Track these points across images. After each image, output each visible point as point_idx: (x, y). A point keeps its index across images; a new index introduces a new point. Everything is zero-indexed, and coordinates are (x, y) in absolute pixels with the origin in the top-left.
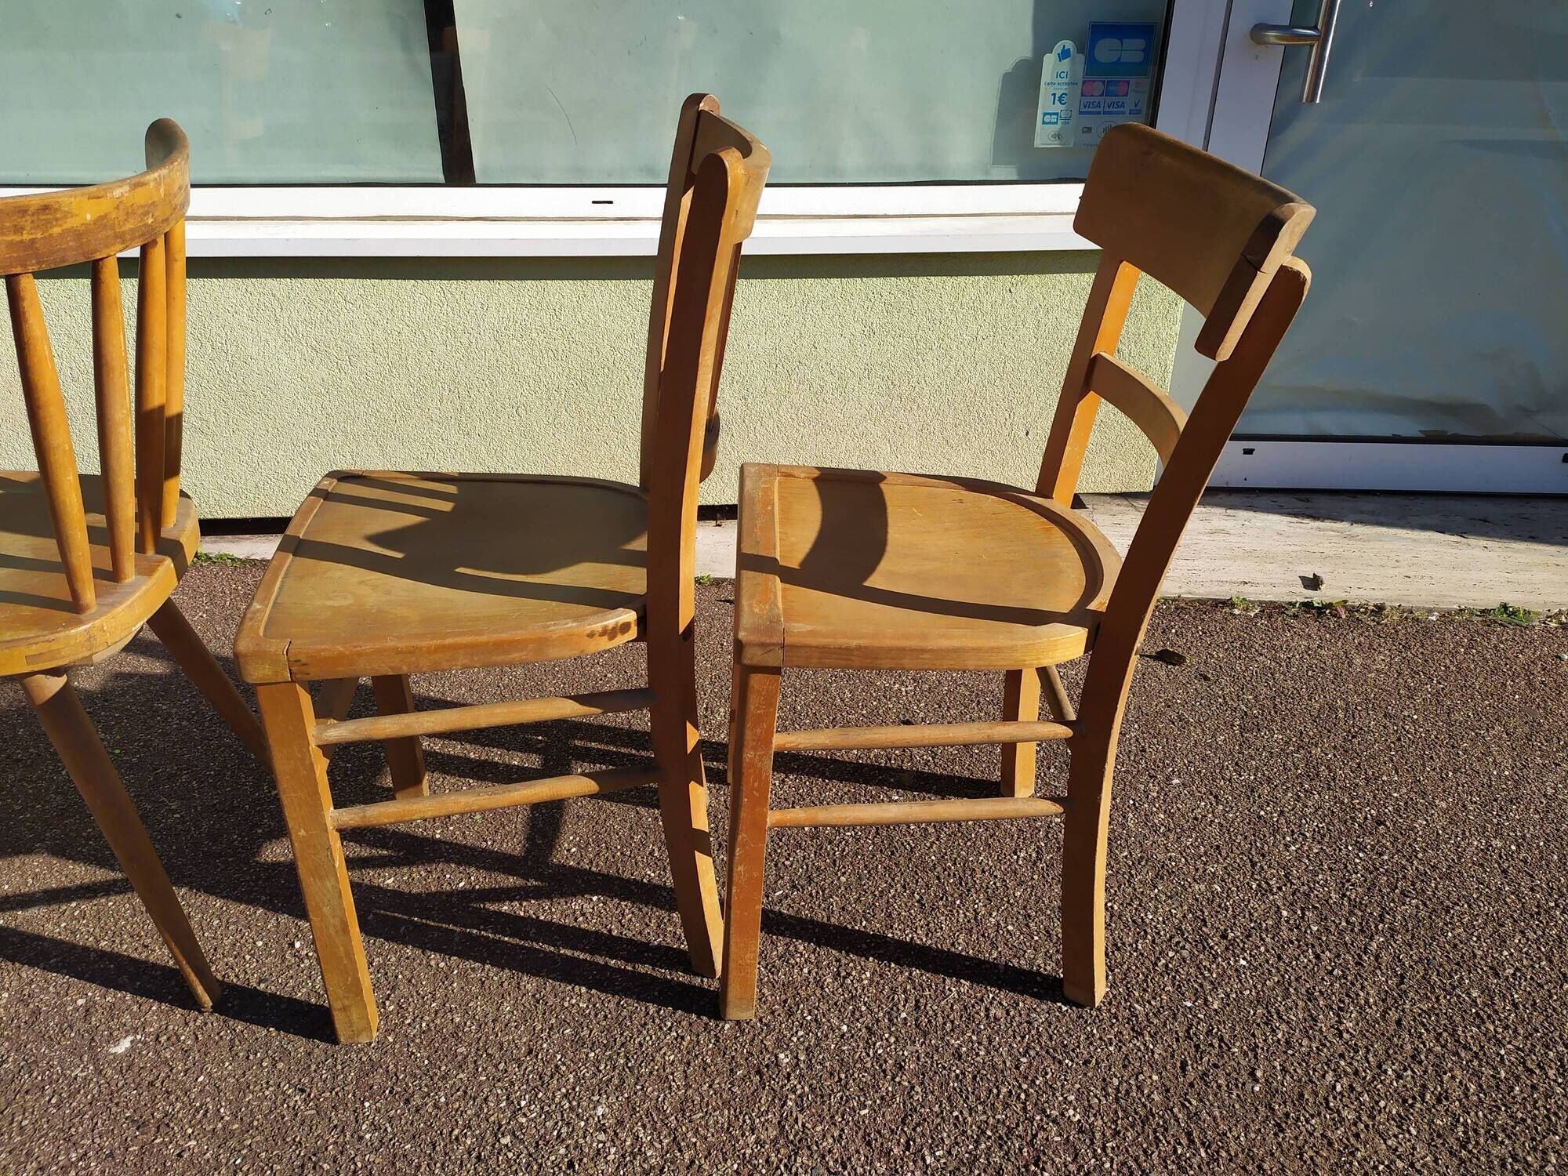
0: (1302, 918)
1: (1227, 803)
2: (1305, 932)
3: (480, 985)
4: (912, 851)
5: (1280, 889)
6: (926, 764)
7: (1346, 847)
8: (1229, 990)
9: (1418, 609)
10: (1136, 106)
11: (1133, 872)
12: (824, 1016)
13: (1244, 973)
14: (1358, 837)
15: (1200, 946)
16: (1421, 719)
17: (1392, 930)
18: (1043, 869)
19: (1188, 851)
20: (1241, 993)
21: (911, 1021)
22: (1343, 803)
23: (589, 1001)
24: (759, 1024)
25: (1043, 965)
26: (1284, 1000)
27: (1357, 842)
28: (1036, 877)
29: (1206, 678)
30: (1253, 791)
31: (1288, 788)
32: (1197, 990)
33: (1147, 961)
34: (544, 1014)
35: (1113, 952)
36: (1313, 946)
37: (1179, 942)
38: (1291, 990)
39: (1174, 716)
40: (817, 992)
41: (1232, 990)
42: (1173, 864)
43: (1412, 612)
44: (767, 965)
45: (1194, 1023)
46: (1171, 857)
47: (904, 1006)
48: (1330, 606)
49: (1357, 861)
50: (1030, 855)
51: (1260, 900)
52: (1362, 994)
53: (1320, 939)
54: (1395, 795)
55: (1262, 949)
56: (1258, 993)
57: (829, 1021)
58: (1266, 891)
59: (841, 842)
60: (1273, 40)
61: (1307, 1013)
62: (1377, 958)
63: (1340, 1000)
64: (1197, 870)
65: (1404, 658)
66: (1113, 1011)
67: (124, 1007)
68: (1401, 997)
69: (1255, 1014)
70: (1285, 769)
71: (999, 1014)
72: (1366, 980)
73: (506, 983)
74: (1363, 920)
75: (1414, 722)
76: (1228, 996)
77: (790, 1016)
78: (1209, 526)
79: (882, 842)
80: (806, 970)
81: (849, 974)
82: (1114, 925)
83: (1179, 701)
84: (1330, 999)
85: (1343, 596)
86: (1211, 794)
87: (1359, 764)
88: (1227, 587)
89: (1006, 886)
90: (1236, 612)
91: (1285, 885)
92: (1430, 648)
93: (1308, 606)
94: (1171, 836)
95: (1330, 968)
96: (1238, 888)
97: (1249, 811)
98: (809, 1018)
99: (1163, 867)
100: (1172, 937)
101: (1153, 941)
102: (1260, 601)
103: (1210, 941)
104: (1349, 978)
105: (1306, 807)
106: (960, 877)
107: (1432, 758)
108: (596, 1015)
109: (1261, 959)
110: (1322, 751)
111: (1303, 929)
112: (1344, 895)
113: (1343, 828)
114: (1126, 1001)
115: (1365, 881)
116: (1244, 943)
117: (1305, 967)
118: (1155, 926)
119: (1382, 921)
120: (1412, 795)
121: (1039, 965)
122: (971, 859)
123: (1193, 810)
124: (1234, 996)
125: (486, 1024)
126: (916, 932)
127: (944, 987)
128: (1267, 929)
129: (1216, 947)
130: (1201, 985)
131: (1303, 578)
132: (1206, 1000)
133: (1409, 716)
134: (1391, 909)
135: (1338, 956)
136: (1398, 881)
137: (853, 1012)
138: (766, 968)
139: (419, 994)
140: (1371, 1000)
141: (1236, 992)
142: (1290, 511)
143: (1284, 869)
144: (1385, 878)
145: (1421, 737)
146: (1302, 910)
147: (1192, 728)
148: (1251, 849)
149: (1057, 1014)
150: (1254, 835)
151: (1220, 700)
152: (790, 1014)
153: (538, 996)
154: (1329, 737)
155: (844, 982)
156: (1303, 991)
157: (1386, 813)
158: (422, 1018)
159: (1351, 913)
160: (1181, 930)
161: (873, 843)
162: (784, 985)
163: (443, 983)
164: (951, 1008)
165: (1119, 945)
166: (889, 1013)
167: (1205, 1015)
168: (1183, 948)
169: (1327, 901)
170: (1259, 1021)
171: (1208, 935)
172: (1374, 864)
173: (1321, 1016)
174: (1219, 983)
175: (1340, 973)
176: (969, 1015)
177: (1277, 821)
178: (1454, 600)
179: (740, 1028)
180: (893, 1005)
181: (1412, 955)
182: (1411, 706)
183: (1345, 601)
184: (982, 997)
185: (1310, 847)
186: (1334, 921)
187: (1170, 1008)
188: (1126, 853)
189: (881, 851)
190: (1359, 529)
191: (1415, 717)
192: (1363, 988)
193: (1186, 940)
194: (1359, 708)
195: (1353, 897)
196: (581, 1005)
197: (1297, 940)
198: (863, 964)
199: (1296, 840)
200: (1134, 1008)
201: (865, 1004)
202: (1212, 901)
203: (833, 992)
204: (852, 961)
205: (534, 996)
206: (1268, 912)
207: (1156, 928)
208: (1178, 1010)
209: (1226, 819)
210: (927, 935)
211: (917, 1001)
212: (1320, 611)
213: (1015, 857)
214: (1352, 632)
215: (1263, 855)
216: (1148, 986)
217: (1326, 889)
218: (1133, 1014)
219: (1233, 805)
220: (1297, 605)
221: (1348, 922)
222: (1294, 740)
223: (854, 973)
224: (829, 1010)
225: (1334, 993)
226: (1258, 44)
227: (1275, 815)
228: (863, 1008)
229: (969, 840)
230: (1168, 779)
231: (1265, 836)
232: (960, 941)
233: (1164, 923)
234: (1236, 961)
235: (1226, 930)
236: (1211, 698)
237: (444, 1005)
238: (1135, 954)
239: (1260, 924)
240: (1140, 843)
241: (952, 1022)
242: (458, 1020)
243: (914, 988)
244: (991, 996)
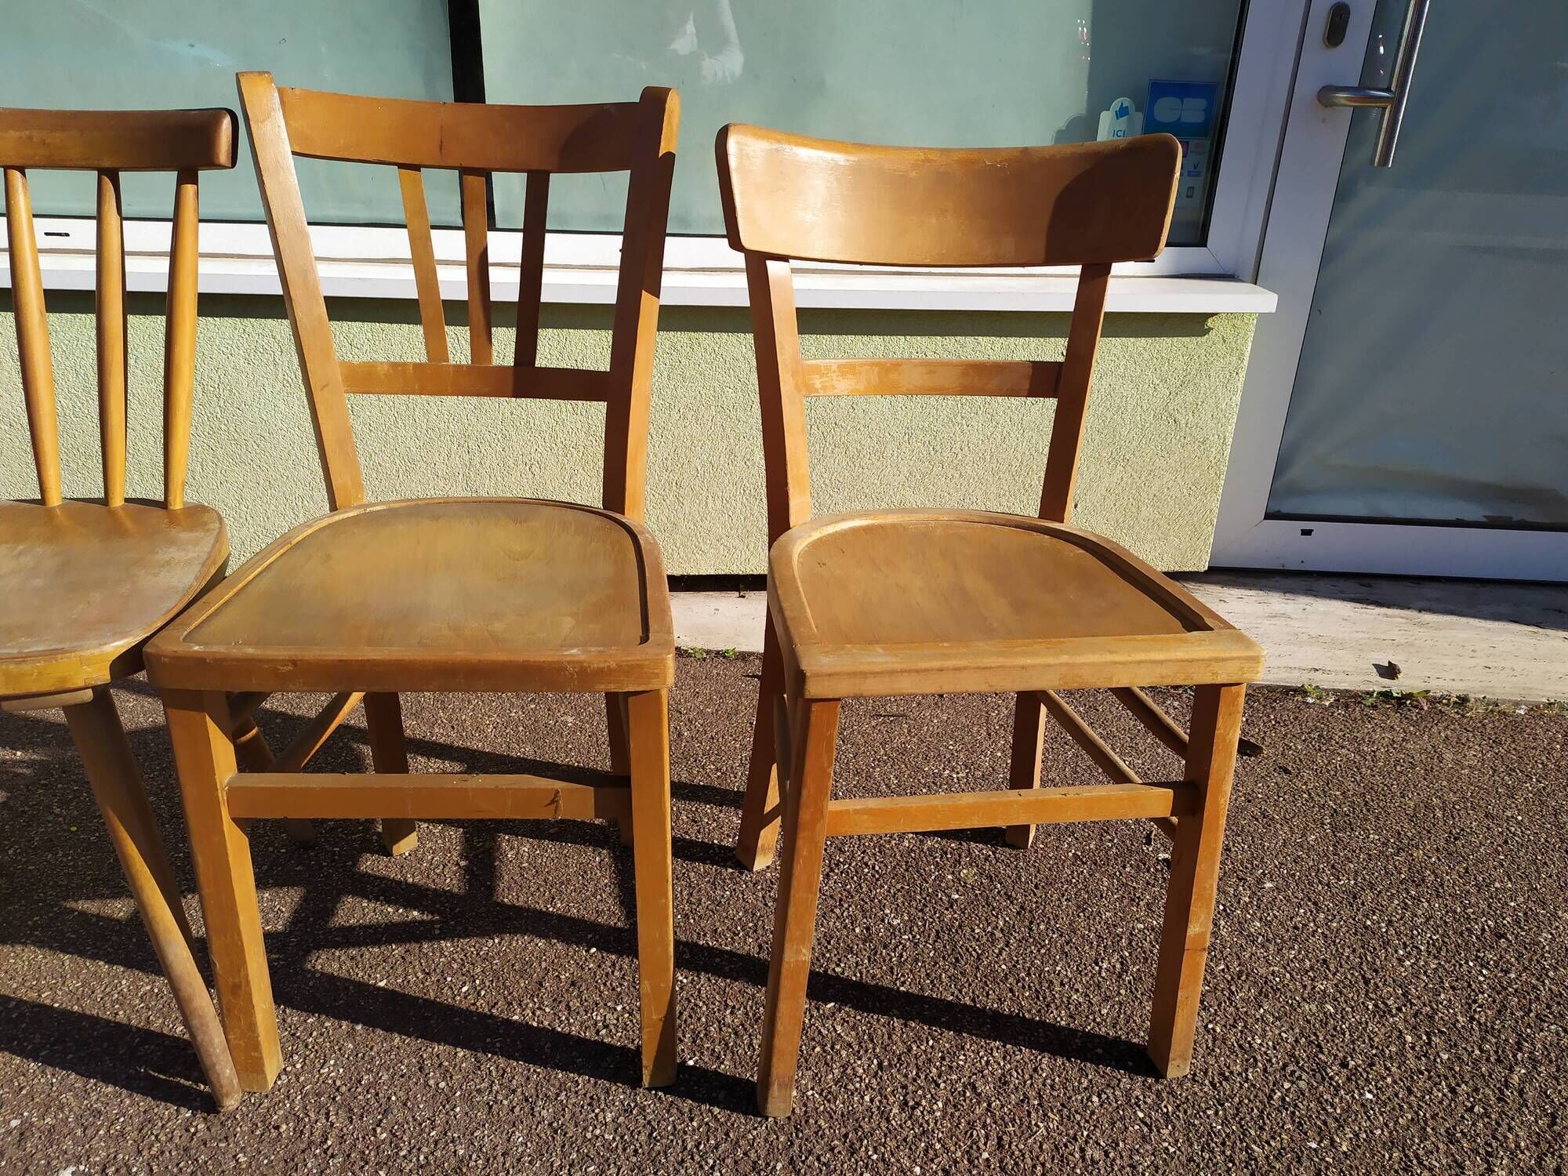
0: (1429, 1044)
1: (1328, 910)
2: (1435, 1060)
3: (487, 1109)
4: (979, 958)
5: (1399, 1009)
6: (986, 859)
7: (1467, 962)
8: (1357, 1128)
9: (1504, 702)
10: (1195, 168)
11: (1233, 988)
12: (893, 1155)
13: (1372, 1109)
14: (1478, 951)
15: (1318, 1075)
16: (1526, 820)
17: (1533, 1059)
18: (1130, 982)
19: (1292, 965)
20: (1371, 1132)
21: (995, 1163)
22: (1455, 912)
23: (615, 1132)
24: (816, 1164)
25: (1141, 1097)
26: (1421, 1142)
27: (1477, 957)
28: (1123, 992)
29: (1286, 771)
30: (1355, 898)
31: (1393, 894)
32: (1320, 1128)
33: (1260, 1094)
34: (563, 1147)
35: (1221, 1083)
36: (1446, 1078)
37: (1293, 1072)
38: (1428, 1129)
39: (1257, 812)
40: (882, 1125)
41: (1360, 1129)
42: (1277, 979)
43: (1497, 705)
44: (822, 1090)
45: (1323, 1168)
46: (1273, 972)
47: (985, 1144)
48: (1410, 696)
49: (1482, 979)
50: (1114, 966)
51: (1378, 1022)
52: (1511, 1136)
53: (1451, 1069)
54: (1512, 904)
55: (1389, 1080)
56: (1391, 1133)
57: (898, 1161)
58: (1384, 1012)
59: (897, 946)
60: (1343, 102)
61: (1451, 1158)
62: (1521, 1092)
63: (1486, 1143)
64: (1305, 987)
65: (1497, 754)
66: (1228, 1153)
67: (66, 1131)
68: (1555, 1140)
69: (1390, 1158)
70: (1387, 873)
71: (1097, 1156)
72: (1513, 1119)
73: (517, 1109)
74: (1498, 1048)
75: (1519, 823)
76: (1357, 1135)
77: (852, 1155)
78: (1268, 610)
79: (945, 947)
80: (867, 1098)
81: (918, 1104)
82: (1218, 1051)
83: (1260, 796)
84: (1475, 1141)
85: (1424, 687)
86: (1310, 900)
87: (1466, 869)
88: (1296, 674)
89: (1089, 1002)
90: (1310, 700)
91: (1405, 1006)
92: (1522, 744)
93: (1386, 696)
94: (1271, 948)
95: (1469, 1105)
96: (1352, 1008)
97: (1354, 920)
98: (875, 1157)
99: (1266, 983)
100: (1285, 1066)
101: (1265, 1070)
102: (1334, 690)
103: (1329, 1070)
104: (1493, 1116)
105: (1416, 916)
106: (1036, 989)
107: (1545, 863)
108: (624, 1150)
109: (1389, 1092)
110: (1424, 853)
111: (1432, 1057)
112: (1472, 1018)
113: (1459, 941)
114: (1241, 1141)
115: (1494, 1002)
116: (1368, 1073)
117: (1441, 1102)
118: (1265, 1053)
119: (1520, 1049)
120: (1531, 904)
121: (1137, 1097)
122: (1046, 969)
123: (1292, 918)
124: (1364, 1136)
125: (495, 1158)
126: (991, 1054)
127: (1030, 1122)
128: (1391, 1057)
129: (1337, 1078)
130: (1325, 1123)
131: (1377, 666)
132: (1332, 1141)
133: (1512, 817)
134: (1529, 1036)
135: (1476, 1090)
136: (1530, 1003)
137: (926, 1151)
138: (821, 1094)
139: (415, 1120)
140: (1522, 1144)
141: (1366, 1132)
142: (1353, 596)
143: (1400, 987)
144: (1516, 1000)
145: (1529, 840)
146: (1428, 1034)
147: (1278, 826)
148: (1362, 964)
149: (1164, 1156)
150: (1363, 948)
151: (1305, 795)
152: (853, 1151)
153: (555, 1125)
154: (1429, 838)
155: (912, 1114)
156: (1442, 1131)
157: (1504, 925)
158: (419, 1149)
159: (1483, 1039)
160: (1295, 1057)
161: (934, 949)
162: (843, 1115)
163: (444, 1107)
164: (1041, 1147)
165: (1227, 1074)
166: (968, 1152)
167: (1333, 1158)
168: (1300, 1078)
169: (1454, 1025)
170: (1396, 1167)
171: (1326, 1063)
172: (1500, 983)
173: (1467, 1163)
174: (1344, 1120)
175: (1482, 1110)
176: (1062, 1156)
177: (1386, 932)
178: (1541, 693)
179: (794, 1167)
180: (972, 1143)
181: (1560, 1092)
182: (1513, 805)
183: (1427, 692)
184: (1075, 1135)
185: (1426, 962)
186: (1465, 1049)
187: (1293, 1150)
188: (1222, 967)
189: (944, 957)
190: (1427, 617)
191: (1520, 818)
192: (1510, 1129)
193: (1301, 1068)
194: (1457, 807)
195: (1483, 1020)
196: (606, 1136)
197: (1426, 1070)
198: (933, 1091)
199: (1410, 953)
200: (1252, 1149)
201: (939, 1141)
202: (1326, 1024)
203: (900, 1126)
204: (920, 1087)
205: (550, 1125)
206: (1389, 1037)
207: (1267, 1055)
208: (1302, 1152)
209: (1329, 928)
210: (1004, 1058)
211: (1000, 1139)
212: (1401, 702)
213: (1097, 968)
214: (1436, 724)
215: (1376, 971)
216: (1264, 1124)
217: (1451, 1011)
218: (1251, 1157)
219: (1335, 913)
220: (1375, 695)
221: (1481, 1050)
222: (1392, 841)
223: (924, 1103)
224: (898, 1147)
225: (1478, 1135)
226: (1326, 106)
227: (1383, 925)
228: (938, 1146)
229: (1042, 947)
230: (1259, 882)
231: (1375, 949)
232: (1044, 1066)
233: (1275, 1048)
234: (1361, 1095)
235: (1345, 1058)
236: (1295, 793)
237: (445, 1134)
238: (1246, 1085)
239: (1383, 1050)
240: (1237, 954)
241: (1043, 1165)
242: (461, 1152)
243: (995, 1123)
244: (1085, 1133)
